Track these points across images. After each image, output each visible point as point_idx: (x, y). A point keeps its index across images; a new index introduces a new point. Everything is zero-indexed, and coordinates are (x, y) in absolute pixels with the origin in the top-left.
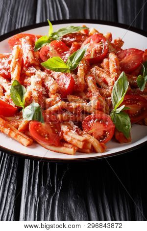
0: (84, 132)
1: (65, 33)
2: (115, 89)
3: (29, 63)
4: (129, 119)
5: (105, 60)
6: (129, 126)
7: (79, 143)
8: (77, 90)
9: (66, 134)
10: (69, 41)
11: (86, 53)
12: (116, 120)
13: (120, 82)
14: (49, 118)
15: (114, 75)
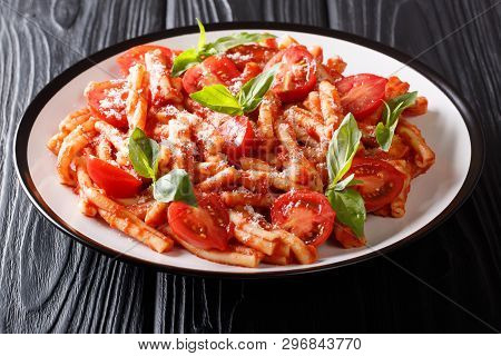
0: (275, 226)
1: (231, 44)
2: (333, 146)
3: (163, 98)
4: (361, 202)
5: (312, 95)
6: (361, 215)
7: (265, 244)
8: (259, 148)
9: (241, 228)
10: (238, 59)
11: (275, 82)
12: (336, 204)
13: (343, 132)
14: (206, 199)
15: (331, 119)
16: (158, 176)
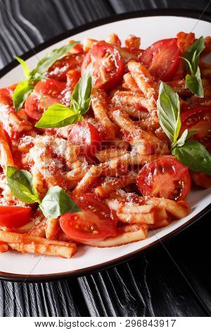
0: (146, 197)
1: (48, 64)
3: (17, 132)
4: (202, 148)
5: (126, 77)
6: (207, 158)
10: (59, 73)
11: (94, 80)
12: (184, 158)
13: (163, 99)
14: (85, 201)
15: (149, 93)
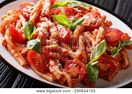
0: (64, 70)
2: (95, 49)
3: (45, 14)
4: (97, 72)
5: (96, 30)
6: (96, 76)
7: (58, 75)
8: (70, 42)
9: (52, 67)
10: (76, 11)
11: (85, 21)
12: (88, 70)
14: (44, 52)
15: (98, 40)
16: (31, 39)
